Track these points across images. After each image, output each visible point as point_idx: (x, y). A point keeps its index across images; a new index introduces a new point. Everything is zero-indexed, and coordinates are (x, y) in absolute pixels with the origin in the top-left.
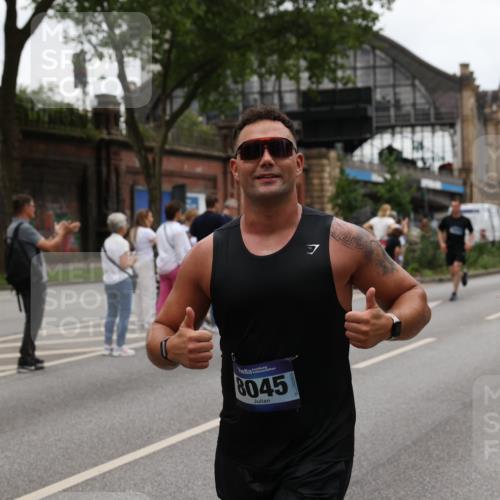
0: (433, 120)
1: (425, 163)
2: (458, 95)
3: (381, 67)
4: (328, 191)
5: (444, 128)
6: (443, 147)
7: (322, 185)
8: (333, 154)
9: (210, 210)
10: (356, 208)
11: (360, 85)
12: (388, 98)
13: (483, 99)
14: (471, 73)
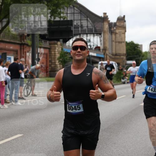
0: (94, 32)
1: (91, 47)
2: (102, 24)
3: (76, 13)
4: (57, 56)
5: (97, 35)
6: (97, 41)
7: (55, 54)
8: (59, 43)
9: (15, 62)
10: (67, 62)
12: (78, 24)
13: (111, 25)
14: (107, 16)
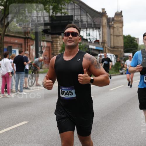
0: (93, 27)
1: (90, 40)
2: (101, 19)
3: (76, 9)
4: (59, 49)
5: (96, 29)
6: (96, 35)
7: (57, 47)
8: (61, 37)
9: (20, 54)
11: (69, 14)
12: (79, 19)
13: (109, 20)
14: (106, 12)
